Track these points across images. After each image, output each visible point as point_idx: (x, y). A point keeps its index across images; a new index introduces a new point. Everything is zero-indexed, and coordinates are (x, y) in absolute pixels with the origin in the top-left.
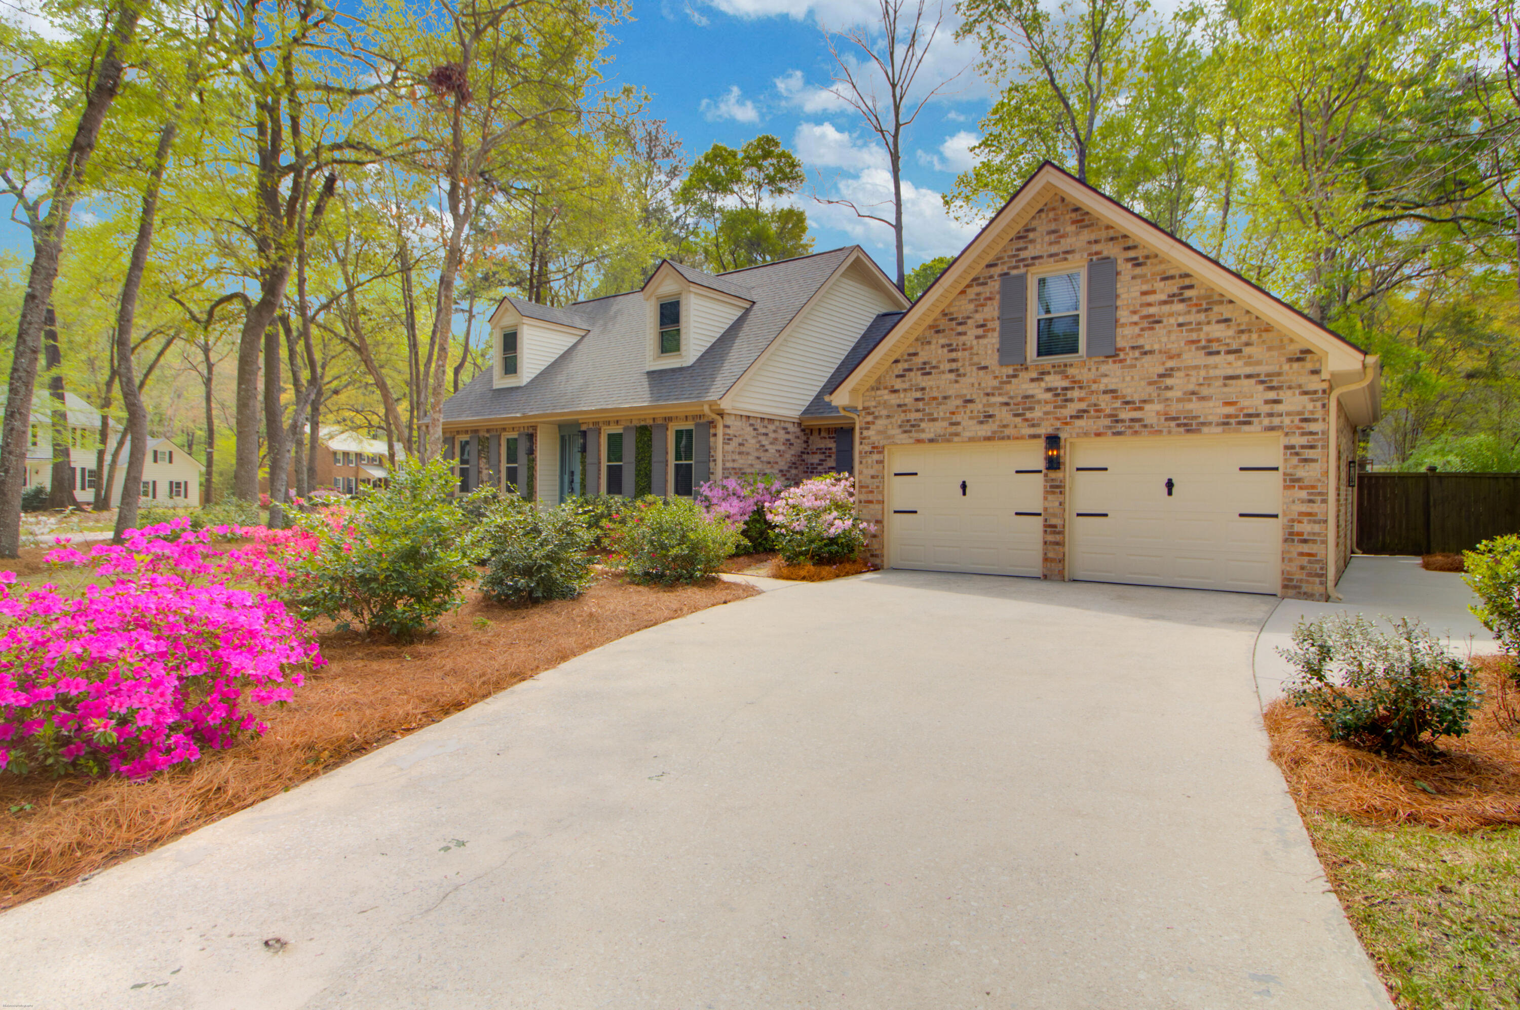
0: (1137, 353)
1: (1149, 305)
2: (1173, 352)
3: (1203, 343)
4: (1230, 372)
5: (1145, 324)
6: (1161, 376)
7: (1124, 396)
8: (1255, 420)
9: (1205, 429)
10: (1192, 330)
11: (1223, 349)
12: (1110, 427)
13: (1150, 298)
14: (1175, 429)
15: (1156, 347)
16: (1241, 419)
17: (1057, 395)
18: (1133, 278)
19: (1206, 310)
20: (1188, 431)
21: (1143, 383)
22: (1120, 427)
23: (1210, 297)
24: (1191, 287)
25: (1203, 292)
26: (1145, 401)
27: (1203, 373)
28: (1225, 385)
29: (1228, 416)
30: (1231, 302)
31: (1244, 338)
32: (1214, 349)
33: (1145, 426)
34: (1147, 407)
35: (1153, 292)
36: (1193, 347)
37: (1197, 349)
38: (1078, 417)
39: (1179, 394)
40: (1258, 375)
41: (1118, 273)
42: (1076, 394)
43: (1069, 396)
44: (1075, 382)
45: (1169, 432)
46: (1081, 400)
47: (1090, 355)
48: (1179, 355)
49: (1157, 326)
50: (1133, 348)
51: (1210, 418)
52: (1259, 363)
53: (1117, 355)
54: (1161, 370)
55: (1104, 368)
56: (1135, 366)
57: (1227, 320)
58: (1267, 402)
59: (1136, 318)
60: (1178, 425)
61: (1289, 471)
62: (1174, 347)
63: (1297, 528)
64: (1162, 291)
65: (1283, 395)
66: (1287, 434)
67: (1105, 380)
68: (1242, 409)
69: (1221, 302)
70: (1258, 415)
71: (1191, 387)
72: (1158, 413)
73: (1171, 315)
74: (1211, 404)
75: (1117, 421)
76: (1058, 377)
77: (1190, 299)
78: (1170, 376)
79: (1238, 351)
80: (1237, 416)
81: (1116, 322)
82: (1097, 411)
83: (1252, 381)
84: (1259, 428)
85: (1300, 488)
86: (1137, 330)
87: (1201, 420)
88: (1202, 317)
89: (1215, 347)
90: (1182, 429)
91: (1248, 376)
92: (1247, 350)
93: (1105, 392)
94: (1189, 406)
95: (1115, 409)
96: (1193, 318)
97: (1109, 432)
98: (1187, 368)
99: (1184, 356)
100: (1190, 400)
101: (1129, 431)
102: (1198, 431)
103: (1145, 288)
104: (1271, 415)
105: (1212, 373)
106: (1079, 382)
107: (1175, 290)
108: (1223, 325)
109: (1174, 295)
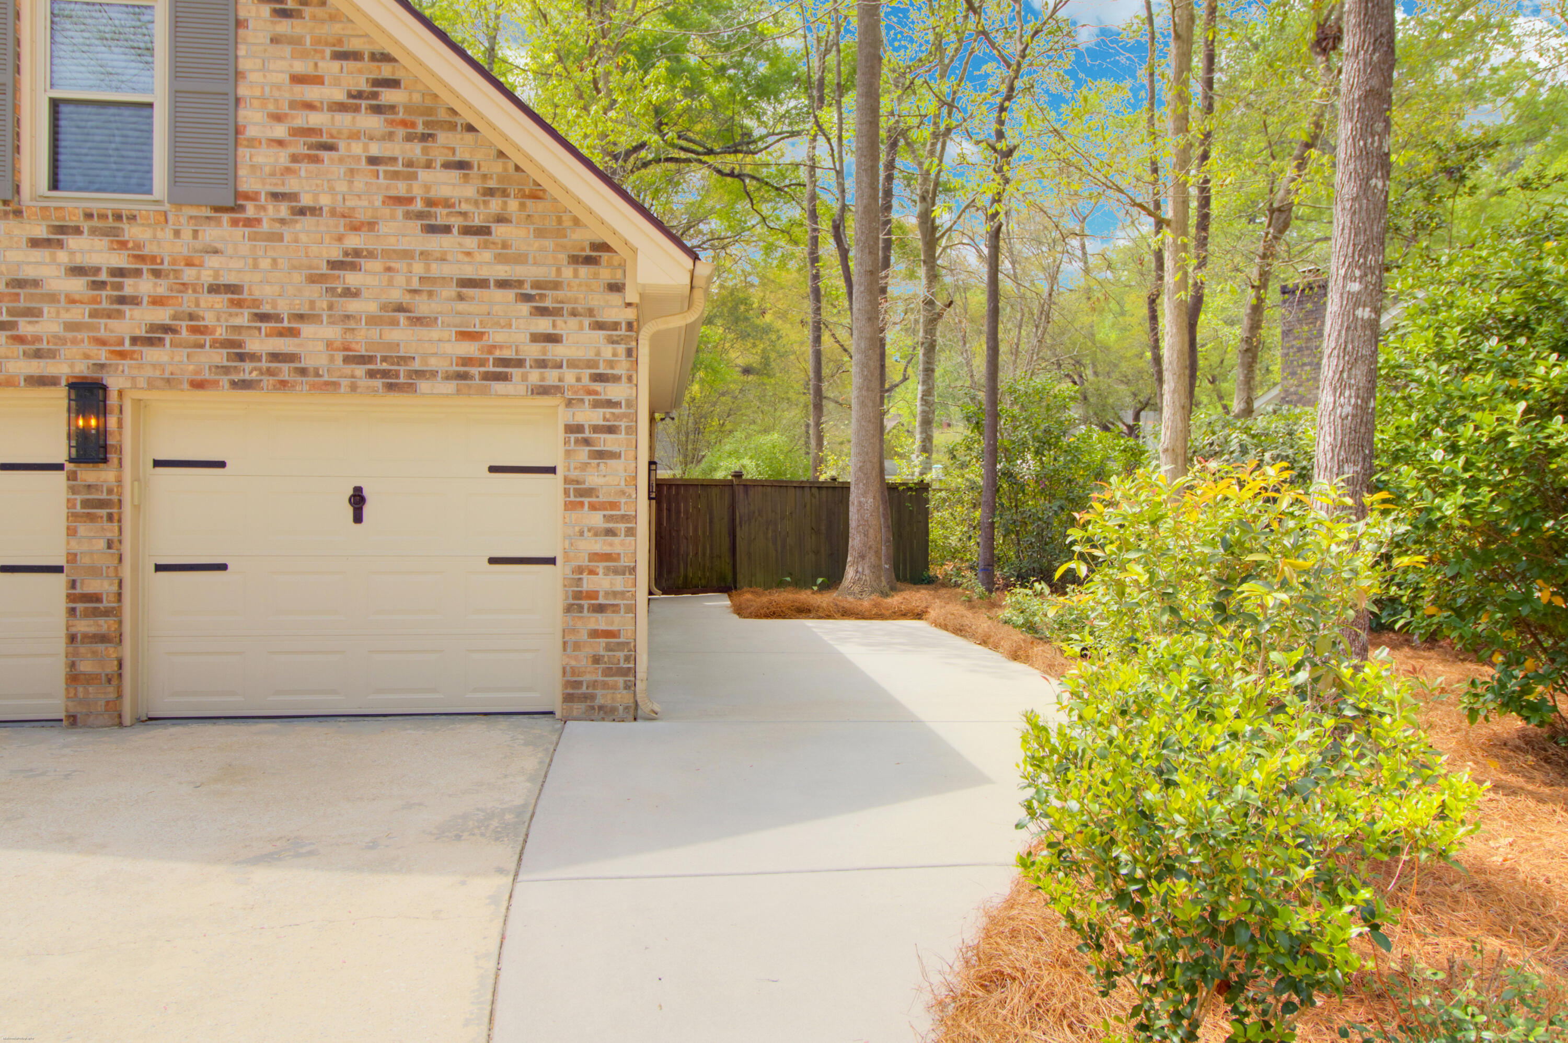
0: (284, 210)
1: (310, 106)
2: (361, 216)
3: (419, 205)
4: (469, 272)
5: (299, 147)
6: (334, 265)
7: (256, 303)
8: (516, 372)
9: (424, 386)
10: (395, 175)
11: (456, 222)
12: (226, 370)
13: (312, 93)
14: (364, 382)
15: (325, 201)
16: (491, 368)
17: (101, 285)
18: (275, 40)
19: (425, 138)
20: (390, 387)
21: (298, 277)
22: (248, 371)
23: (429, 111)
24: (393, 83)
25: (417, 98)
26: (301, 317)
27: (418, 268)
28: (461, 298)
29: (467, 361)
30: (470, 128)
31: (495, 205)
32: (440, 222)
33: (303, 372)
34: (307, 330)
35: (317, 80)
36: (400, 211)
37: (408, 216)
38: (150, 342)
39: (372, 307)
40: (520, 283)
41: (239, 24)
42: (145, 286)
43: (128, 291)
44: (141, 258)
45: (354, 388)
46: (157, 301)
47: (176, 200)
48: (371, 225)
49: (325, 155)
50: (276, 196)
51: (434, 363)
52: (520, 259)
53: (241, 208)
54: (336, 254)
55: (211, 234)
56: (280, 238)
57: (462, 165)
58: (536, 338)
59: (280, 131)
60: (371, 374)
61: (574, 474)
62: (362, 208)
63: (589, 583)
64: (337, 83)
65: (566, 326)
66: (569, 403)
67: (213, 262)
68: (492, 348)
69: (452, 127)
70: (520, 363)
71: (396, 295)
72: (329, 345)
73: (355, 136)
74: (434, 333)
75: (241, 357)
76: (102, 243)
77: (392, 108)
78: (354, 267)
79: (483, 231)
80: (482, 362)
81: (237, 132)
82: (195, 330)
83: (510, 294)
84: (521, 389)
85: (593, 507)
86: (282, 157)
87: (417, 365)
88: (415, 150)
89: (441, 216)
90: (378, 383)
91: (503, 284)
92: (499, 231)
93: (214, 289)
94: (394, 335)
95: (237, 329)
96: (398, 149)
97: (225, 380)
98: (388, 254)
99: (383, 228)
100: (394, 323)
101: (267, 381)
102: (409, 388)
103: (300, 67)
104: (542, 364)
105: (436, 269)
106: (153, 259)
107: (364, 87)
108: (455, 174)
109: (359, 95)
